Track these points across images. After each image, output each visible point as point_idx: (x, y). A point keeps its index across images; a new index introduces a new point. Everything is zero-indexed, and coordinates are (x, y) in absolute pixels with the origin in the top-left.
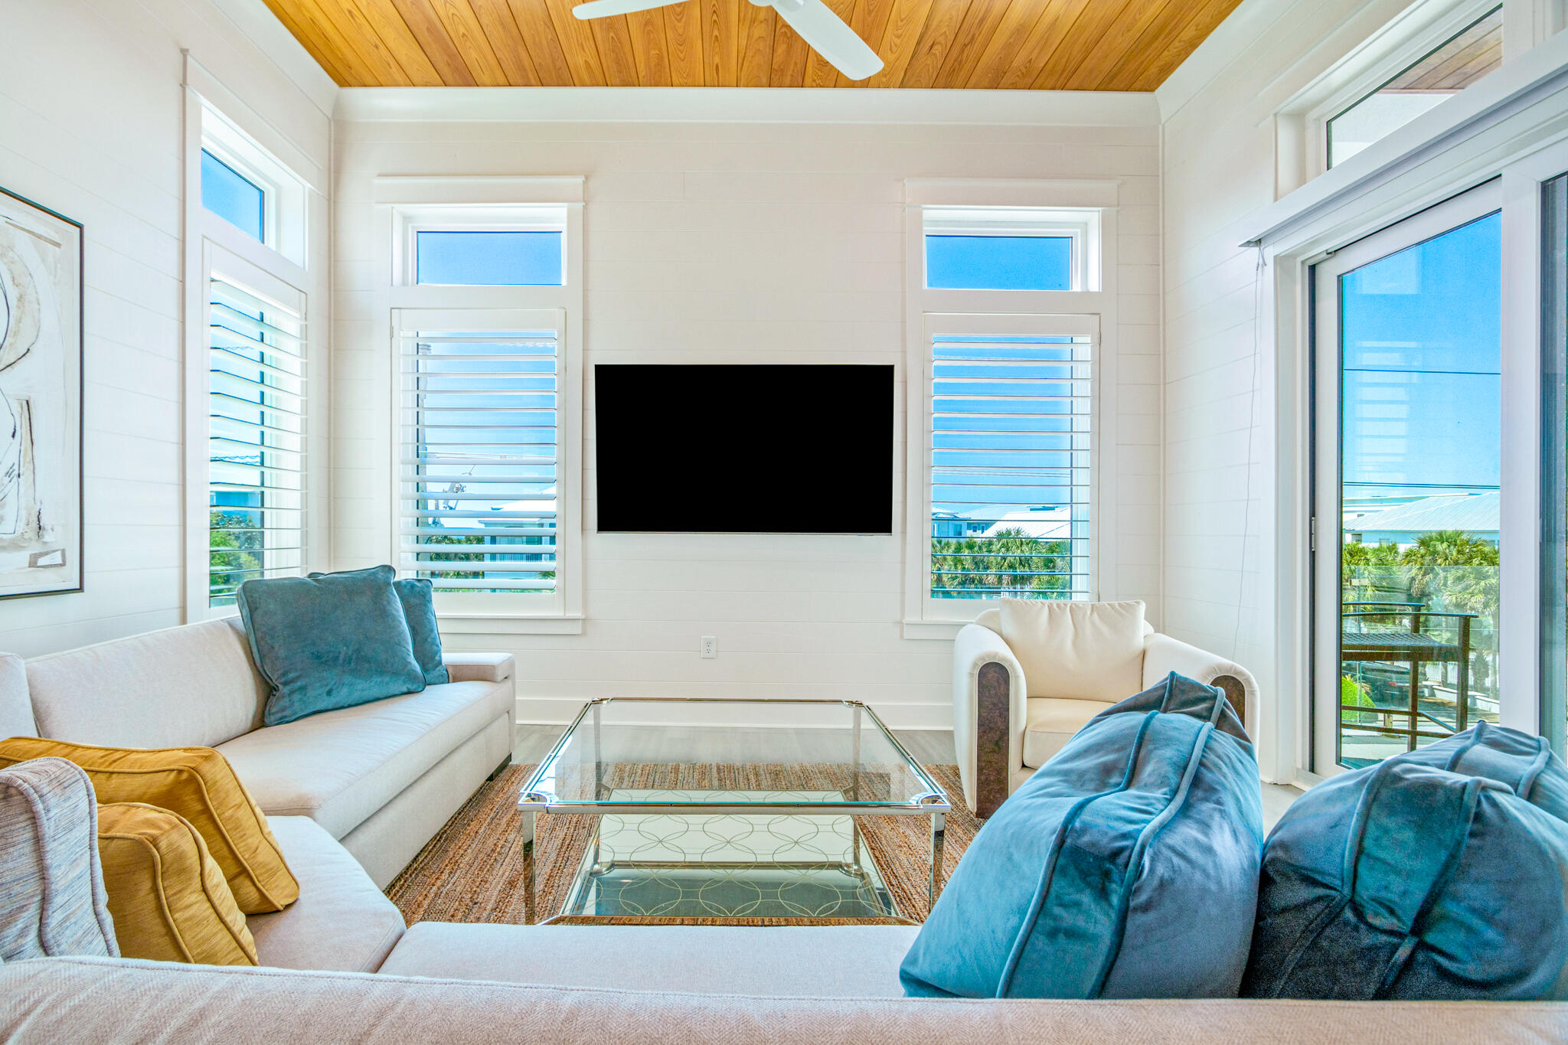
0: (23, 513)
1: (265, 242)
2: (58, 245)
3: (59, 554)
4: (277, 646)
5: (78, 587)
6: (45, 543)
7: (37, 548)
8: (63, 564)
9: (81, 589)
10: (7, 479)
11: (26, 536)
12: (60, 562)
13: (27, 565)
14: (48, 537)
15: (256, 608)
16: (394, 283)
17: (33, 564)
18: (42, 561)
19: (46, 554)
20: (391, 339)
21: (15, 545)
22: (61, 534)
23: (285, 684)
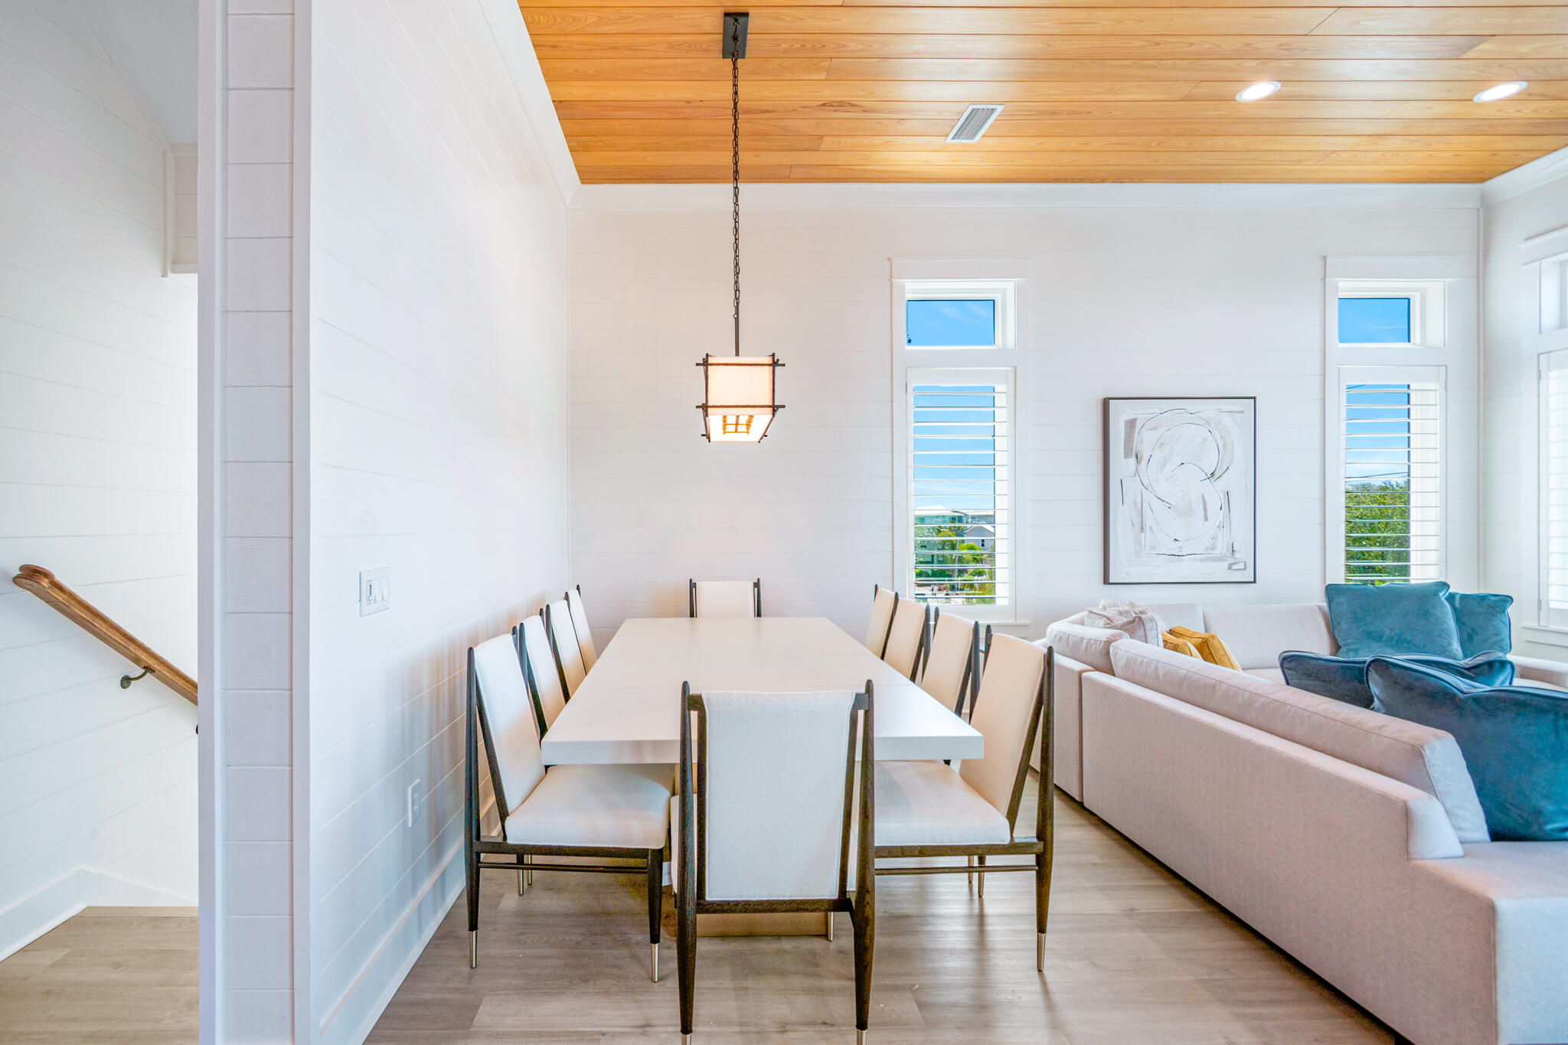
0: (1225, 545)
1: (1411, 340)
2: (1242, 412)
3: (1243, 564)
4: (1342, 622)
5: (1253, 580)
6: (1236, 558)
7: (1231, 561)
8: (1245, 569)
9: (1255, 582)
10: (1218, 529)
11: (1227, 555)
12: (1243, 567)
13: (1227, 568)
14: (1237, 555)
15: (1332, 600)
16: (1542, 331)
17: (1230, 568)
18: (1234, 567)
19: (1237, 563)
20: (1539, 382)
21: (1221, 559)
22: (1244, 553)
23: (1345, 645)
